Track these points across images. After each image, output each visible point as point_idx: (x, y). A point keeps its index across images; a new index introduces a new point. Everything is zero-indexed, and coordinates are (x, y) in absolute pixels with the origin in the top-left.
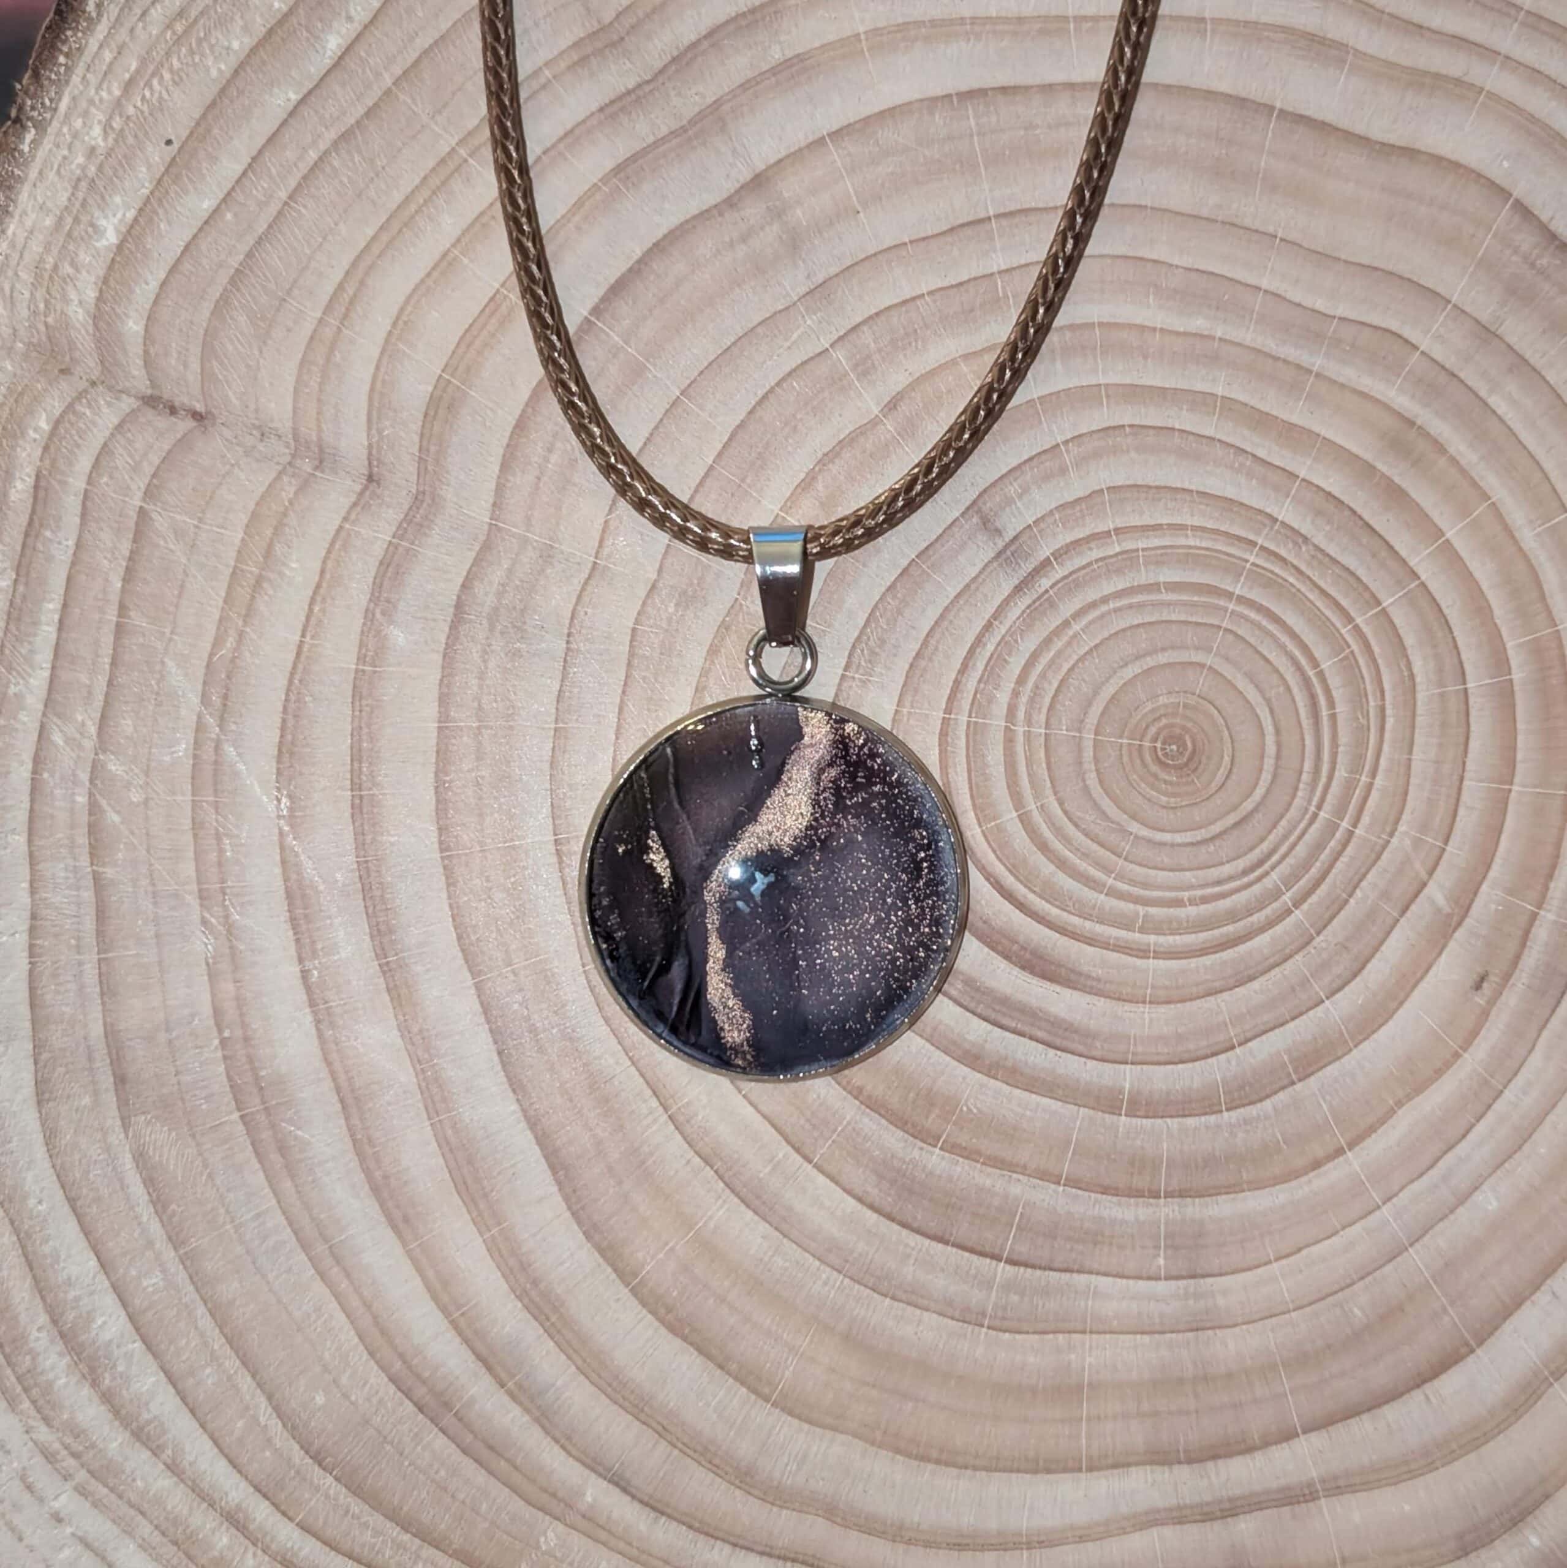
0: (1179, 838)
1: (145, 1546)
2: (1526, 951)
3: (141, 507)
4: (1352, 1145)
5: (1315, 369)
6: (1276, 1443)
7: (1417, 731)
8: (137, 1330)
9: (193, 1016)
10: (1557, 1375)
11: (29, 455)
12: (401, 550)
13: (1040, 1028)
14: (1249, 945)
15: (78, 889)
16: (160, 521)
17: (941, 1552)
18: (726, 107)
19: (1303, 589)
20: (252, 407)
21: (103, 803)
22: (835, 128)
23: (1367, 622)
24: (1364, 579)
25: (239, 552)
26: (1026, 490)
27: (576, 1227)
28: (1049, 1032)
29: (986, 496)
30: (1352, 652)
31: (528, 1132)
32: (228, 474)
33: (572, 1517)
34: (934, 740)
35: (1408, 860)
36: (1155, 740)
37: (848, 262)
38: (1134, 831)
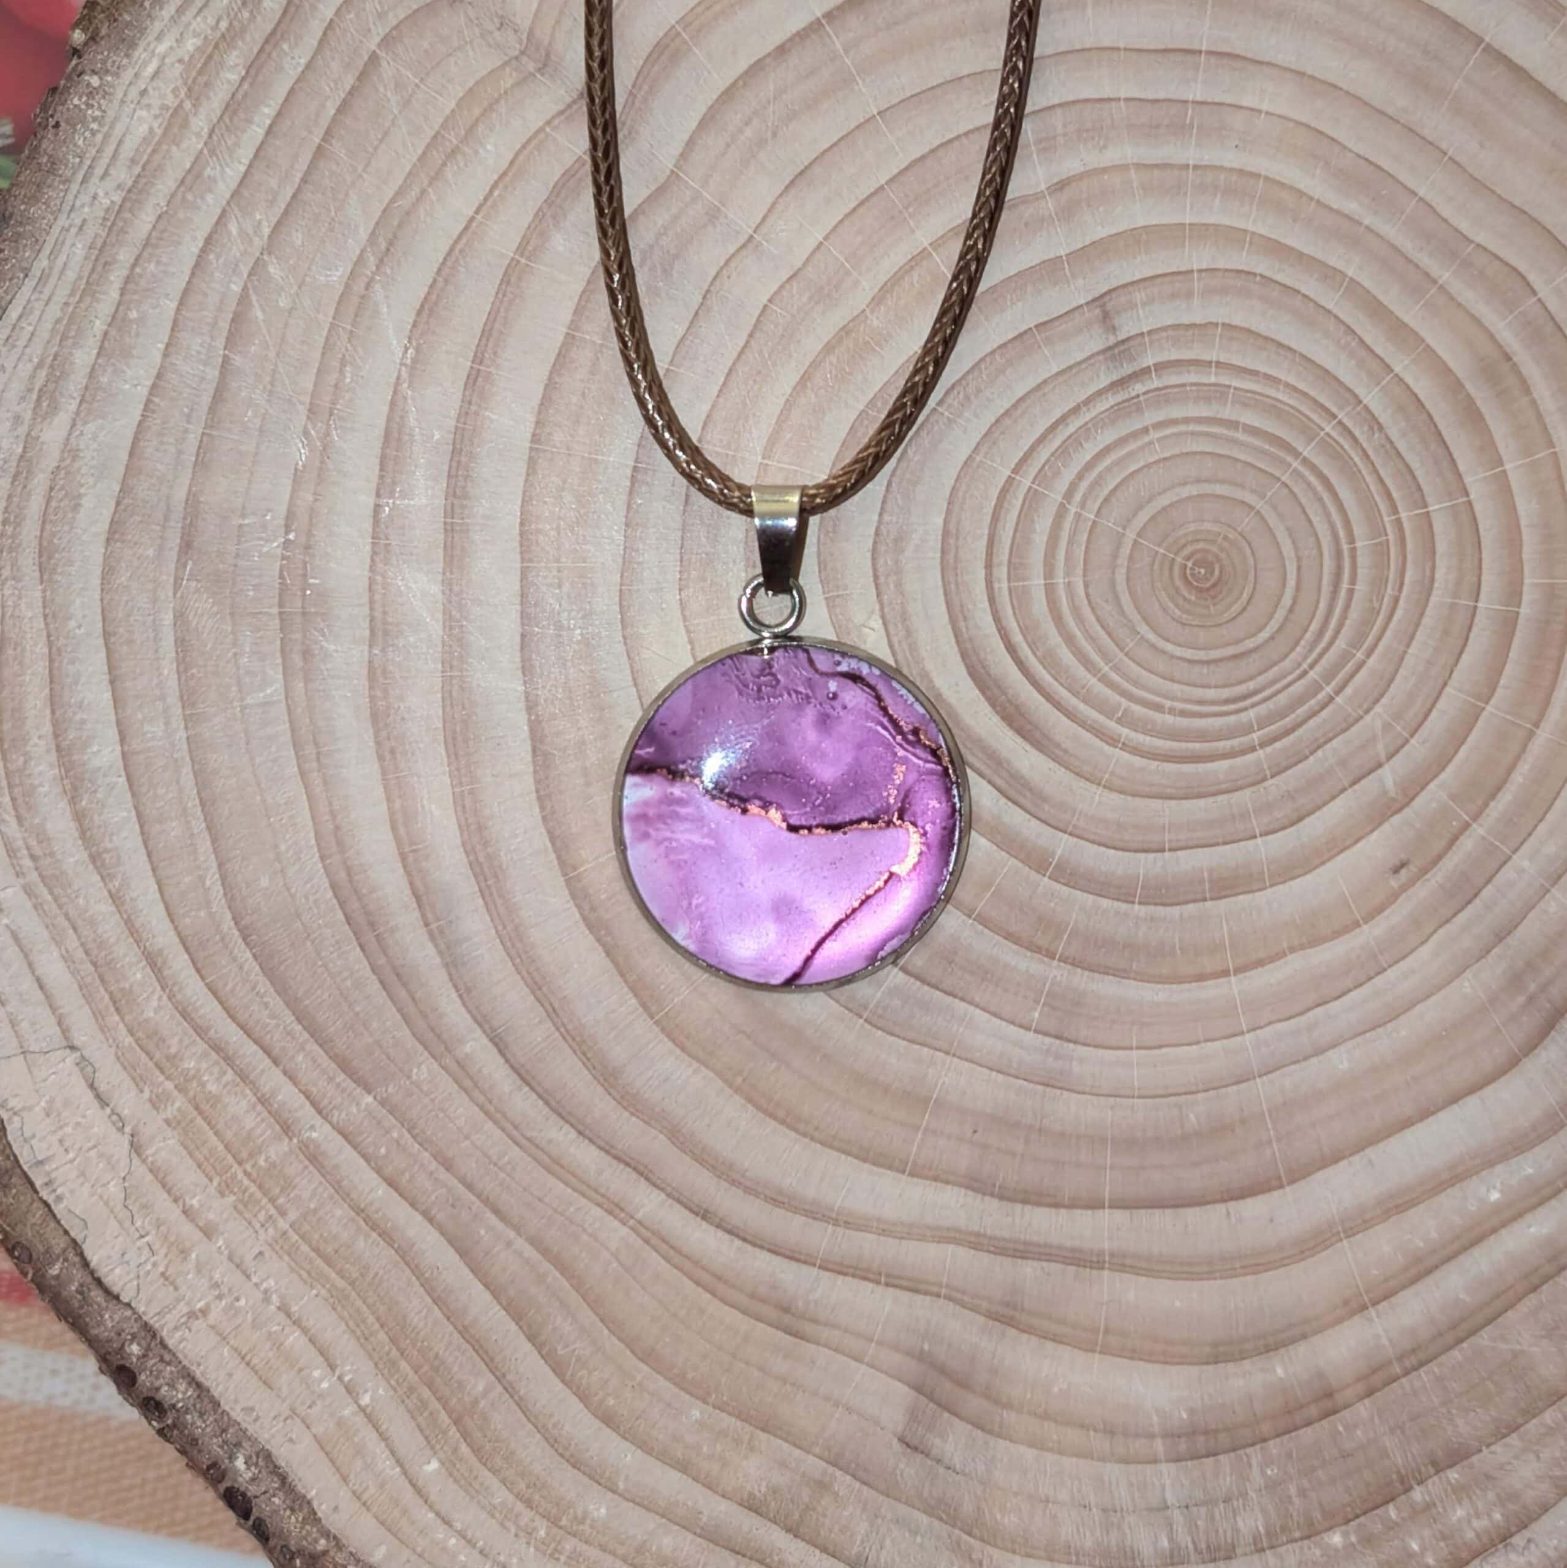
0: (1179, 652)
1: (67, 958)
2: (1449, 855)
3: (374, 52)
4: (1238, 970)
5: (1440, 282)
7: (1421, 628)
8: (126, 767)
9: (269, 511)
10: (1350, 1233)
13: (1001, 777)
14: (1210, 766)
15: (206, 366)
16: (387, 69)
17: (758, 1202)
19: (1364, 472)
21: (254, 298)
23: (1409, 518)
24: (1420, 480)
25: (446, 120)
26: (1150, 301)
27: (537, 810)
29: (1114, 294)
30: (1387, 541)
31: (524, 712)
32: (459, 48)
33: (448, 1061)
34: (994, 493)
35: (1373, 739)
36: (1188, 558)
37: (1062, 49)
38: (1142, 632)
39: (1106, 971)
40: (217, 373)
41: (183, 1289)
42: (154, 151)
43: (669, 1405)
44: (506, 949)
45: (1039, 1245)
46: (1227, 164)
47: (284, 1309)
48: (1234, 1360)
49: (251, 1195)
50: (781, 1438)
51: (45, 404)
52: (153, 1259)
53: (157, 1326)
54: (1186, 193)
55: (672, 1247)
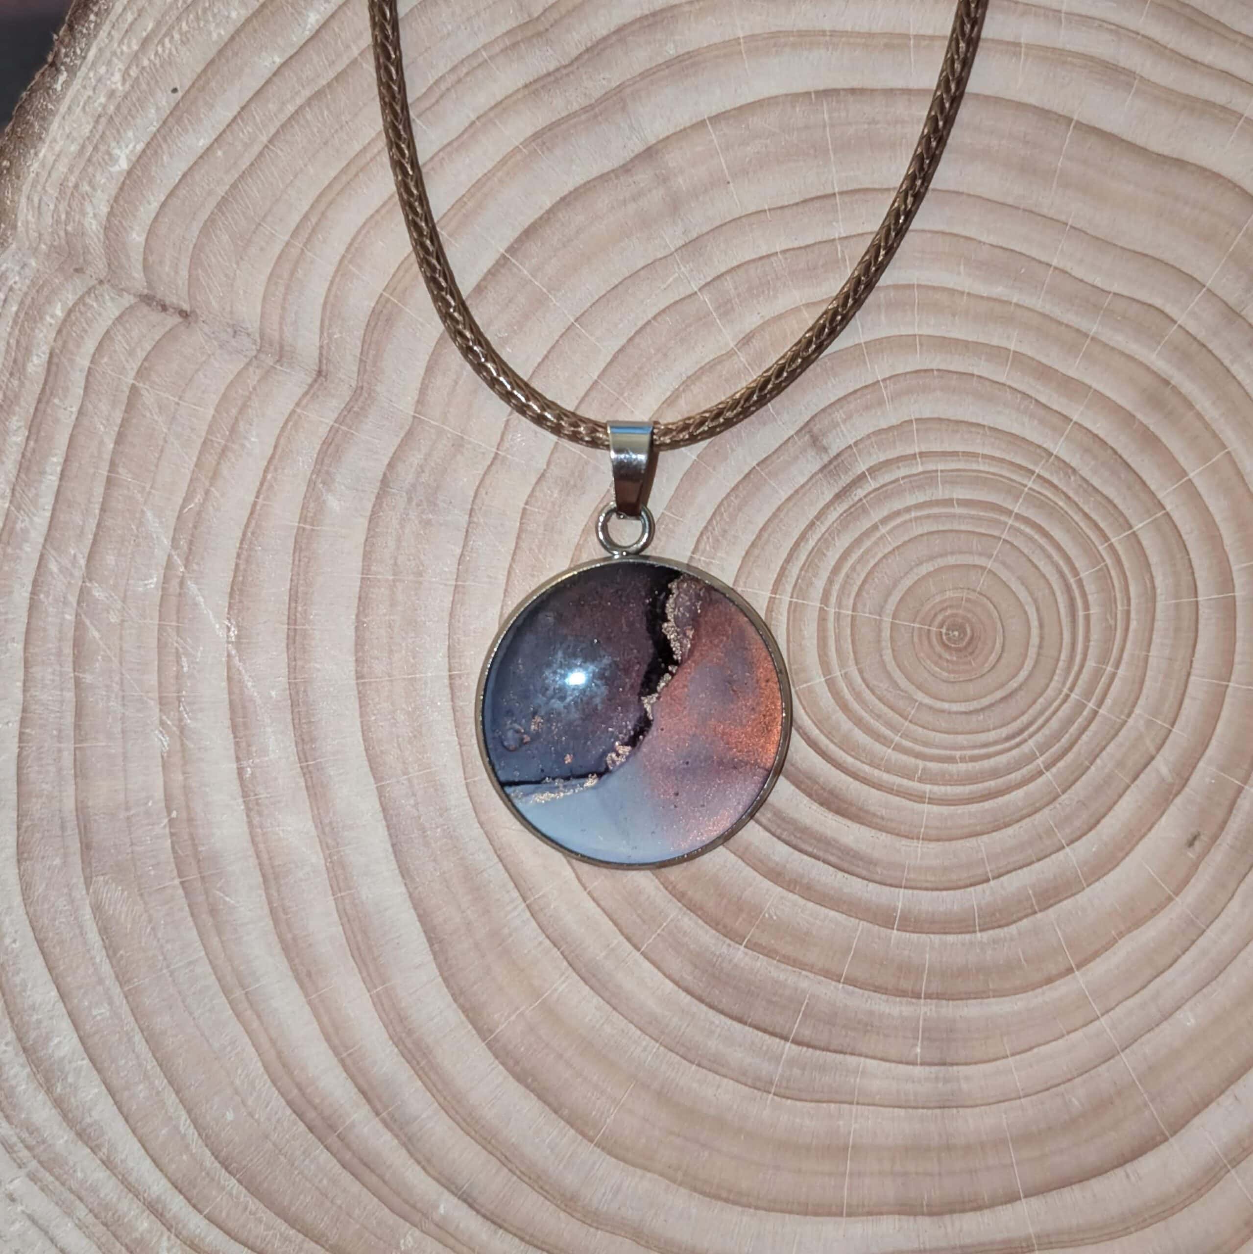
0: (955, 707)
1: (81, 1226)
2: (1232, 817)
3: (133, 385)
4: (1079, 966)
5: (1091, 334)
7: (1155, 632)
8: (86, 1050)
9: (149, 798)
10: (1235, 1162)
11: (45, 337)
12: (340, 433)
13: (832, 854)
14: (1007, 798)
15: (62, 690)
16: (148, 397)
18: (628, 91)
19: (1070, 512)
20: (228, 309)
21: (88, 622)
22: (713, 114)
23: (1120, 541)
24: (1121, 507)
25: (210, 426)
26: (849, 417)
27: (445, 990)
28: (839, 858)
29: (817, 419)
30: (1106, 566)
31: (412, 911)
32: (205, 362)
33: (427, 1225)
35: (1141, 737)
36: (941, 626)
37: (718, 223)
38: (919, 699)
39: (968, 996)
40: (73, 694)
44: (451, 1118)
45: (973, 1246)
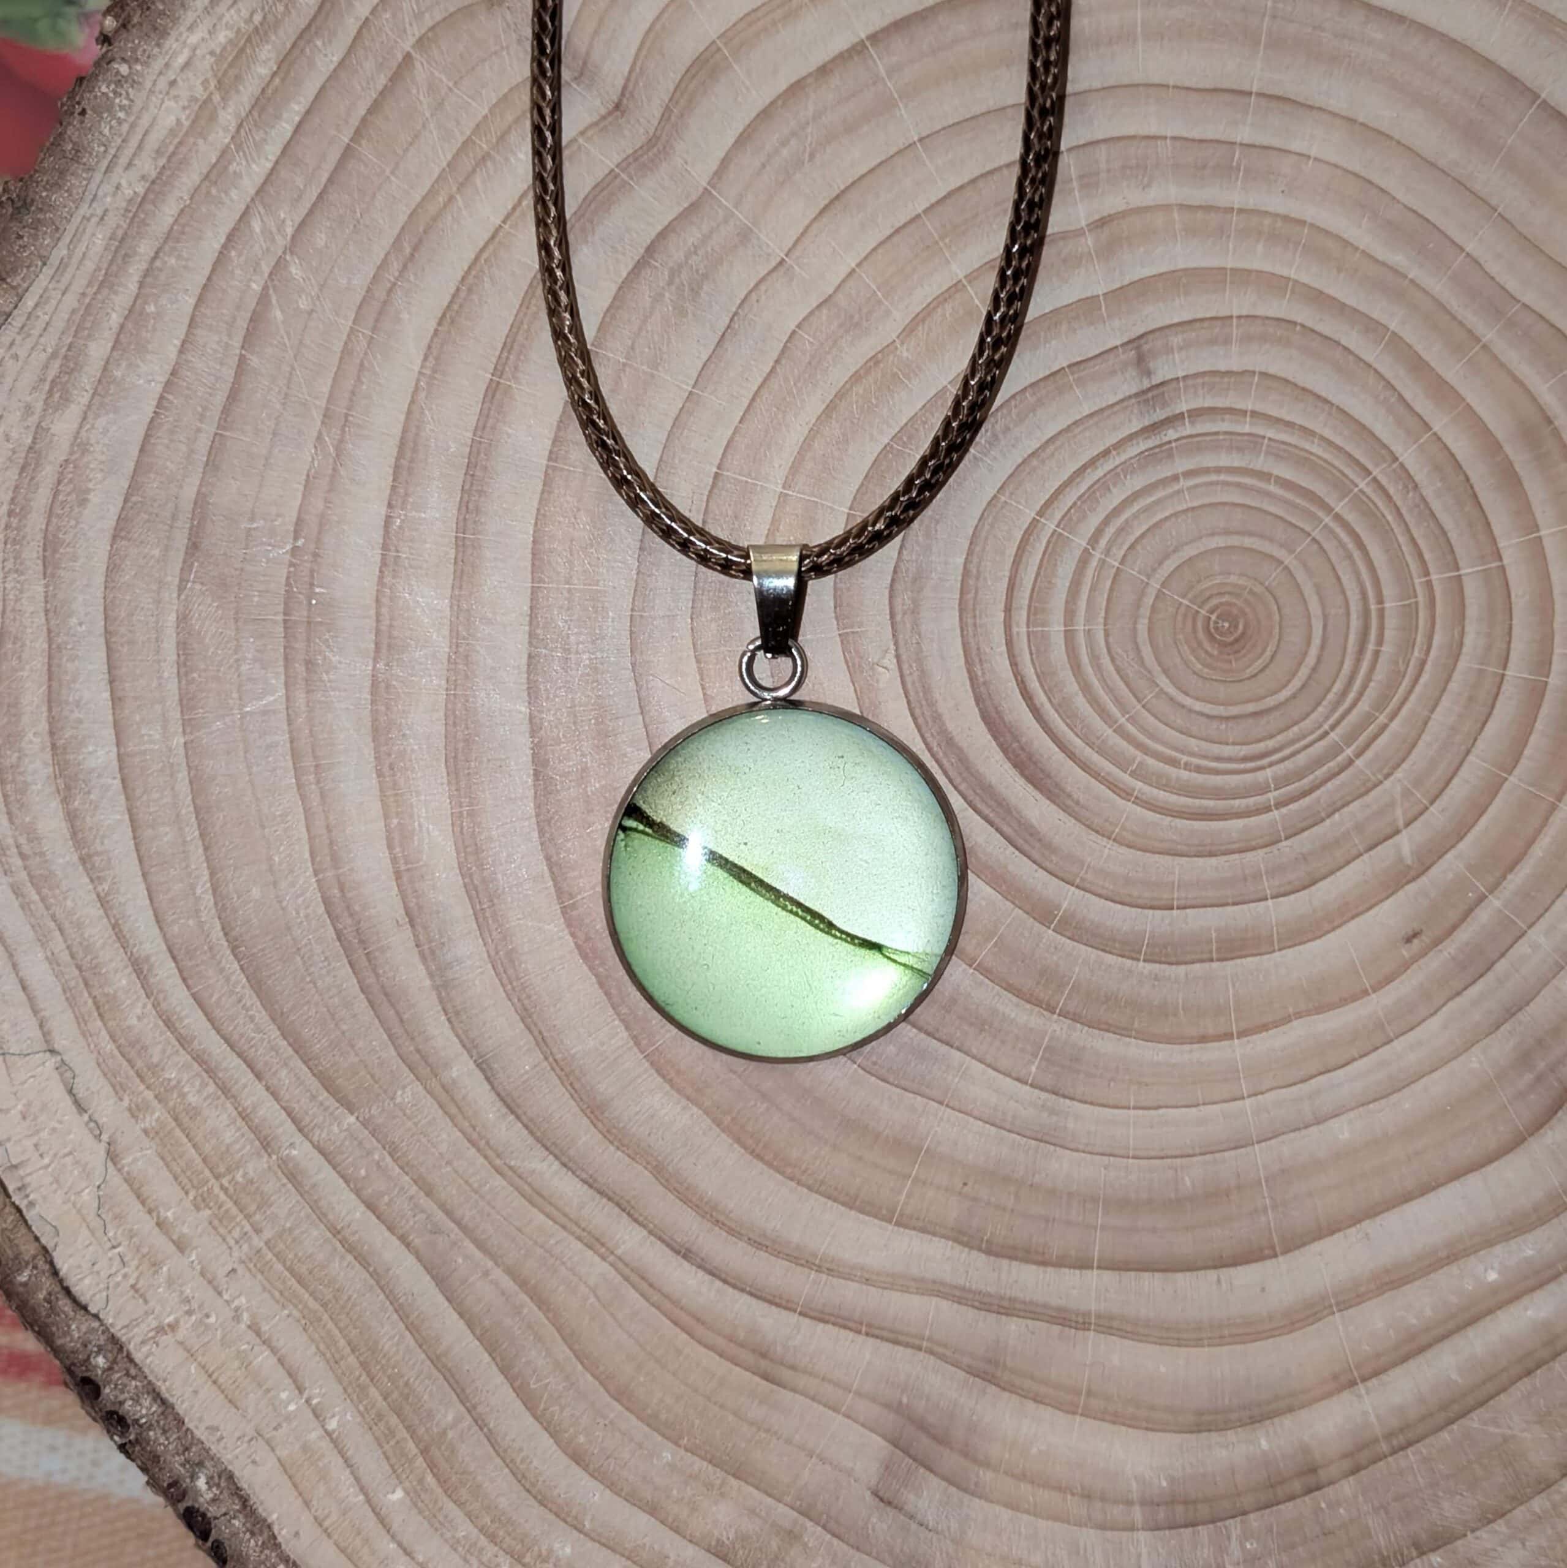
0: (1198, 706)
1: (52, 960)
2: (1464, 926)
3: (409, 53)
4: (1242, 1034)
5: (1484, 340)
6: (1070, 1267)
7: (1446, 694)
8: (121, 769)
9: (278, 515)
10: (1344, 1306)
12: (618, 181)
13: (1008, 824)
14: (1223, 825)
15: (222, 364)
16: (421, 71)
17: (741, 1244)
19: (1398, 530)
21: (274, 298)
23: (1440, 581)
24: (1454, 542)
25: (478, 126)
26: (1186, 346)
27: (535, 834)
28: (1015, 830)
29: (1151, 337)
30: (1417, 603)
31: (528, 735)
32: (496, 53)
33: (434, 1083)
34: (1018, 535)
35: (1392, 804)
36: (1212, 612)
37: (1112, 82)
38: (1162, 685)
39: (1108, 1027)
40: (232, 373)
41: (152, 1304)
42: (180, 143)
43: (640, 1446)
44: (497, 975)
45: (1024, 1303)
46: (1271, 209)
47: (254, 1328)
48: (1217, 1430)
49: (227, 1211)
50: (752, 1485)
51: (57, 395)
52: (123, 1271)
53: (124, 1339)
54: (1229, 237)
55: (651, 1285)
